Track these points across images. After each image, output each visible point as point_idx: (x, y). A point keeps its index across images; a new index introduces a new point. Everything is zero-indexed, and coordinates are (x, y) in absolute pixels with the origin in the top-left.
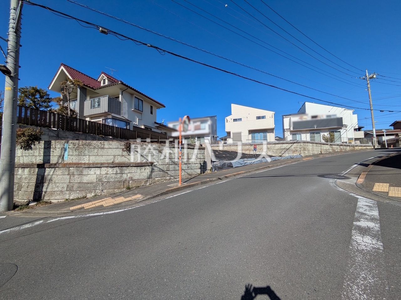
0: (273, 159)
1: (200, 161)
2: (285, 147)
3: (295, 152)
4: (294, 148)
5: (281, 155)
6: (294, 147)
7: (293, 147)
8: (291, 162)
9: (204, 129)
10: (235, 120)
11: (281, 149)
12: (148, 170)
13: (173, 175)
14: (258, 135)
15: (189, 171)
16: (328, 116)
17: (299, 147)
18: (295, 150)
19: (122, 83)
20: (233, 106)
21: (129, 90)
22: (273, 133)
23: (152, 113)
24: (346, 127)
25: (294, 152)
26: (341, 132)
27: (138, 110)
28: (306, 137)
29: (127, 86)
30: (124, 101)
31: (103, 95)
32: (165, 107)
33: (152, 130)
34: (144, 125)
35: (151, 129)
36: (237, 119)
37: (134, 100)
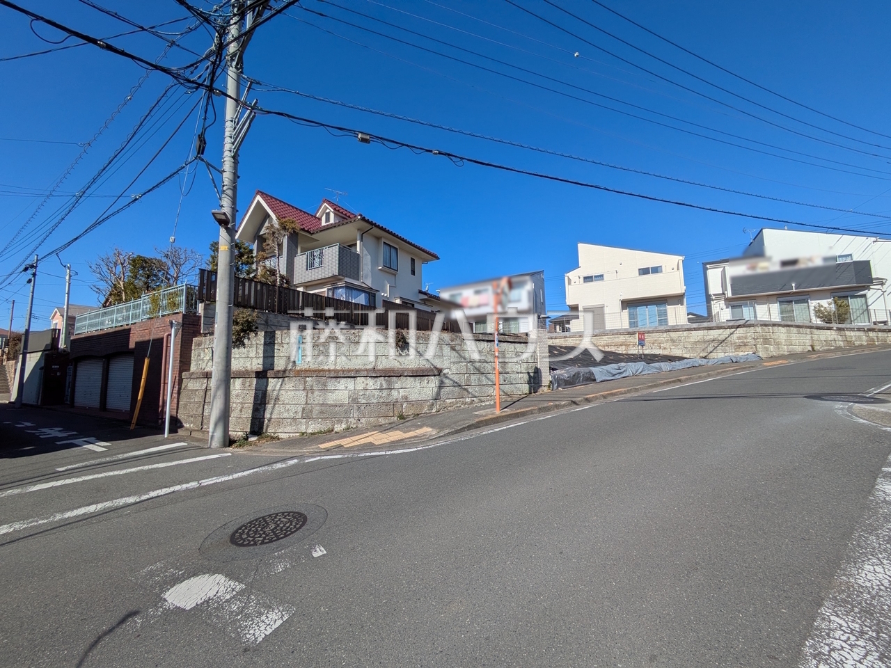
0: (687, 364)
1: (528, 368)
2: (716, 336)
3: (742, 349)
4: (739, 338)
5: (706, 354)
6: (738, 335)
7: (735, 336)
8: (734, 370)
9: (519, 301)
10: (588, 279)
11: (705, 342)
12: (433, 383)
13: (477, 394)
14: (644, 312)
15: (507, 388)
16: (826, 259)
17: (750, 336)
18: (742, 342)
19: (363, 219)
20: (583, 248)
21: (375, 231)
22: (682, 304)
23: (413, 272)
24: (882, 284)
25: (738, 347)
26: (868, 296)
27: (390, 268)
28: (769, 312)
29: (371, 223)
30: (365, 252)
31: (329, 244)
32: (438, 258)
33: (415, 307)
34: (401, 298)
35: (413, 305)
36: (592, 277)
37: (382, 248)
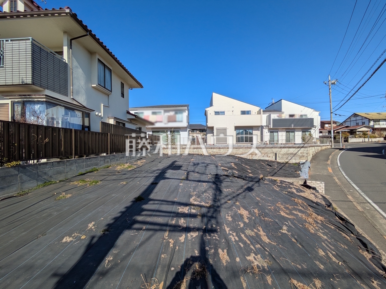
2: (292, 152)
7: (300, 152)
9: (181, 121)
10: (217, 113)
11: (287, 154)
17: (305, 152)
18: (302, 155)
19: (74, 16)
22: (259, 131)
23: (123, 95)
24: (315, 128)
25: (300, 157)
26: (311, 132)
27: (105, 87)
28: (282, 136)
29: (85, 28)
30: (75, 63)
32: (142, 87)
33: (125, 125)
34: (115, 118)
36: (219, 112)
37: (96, 67)
